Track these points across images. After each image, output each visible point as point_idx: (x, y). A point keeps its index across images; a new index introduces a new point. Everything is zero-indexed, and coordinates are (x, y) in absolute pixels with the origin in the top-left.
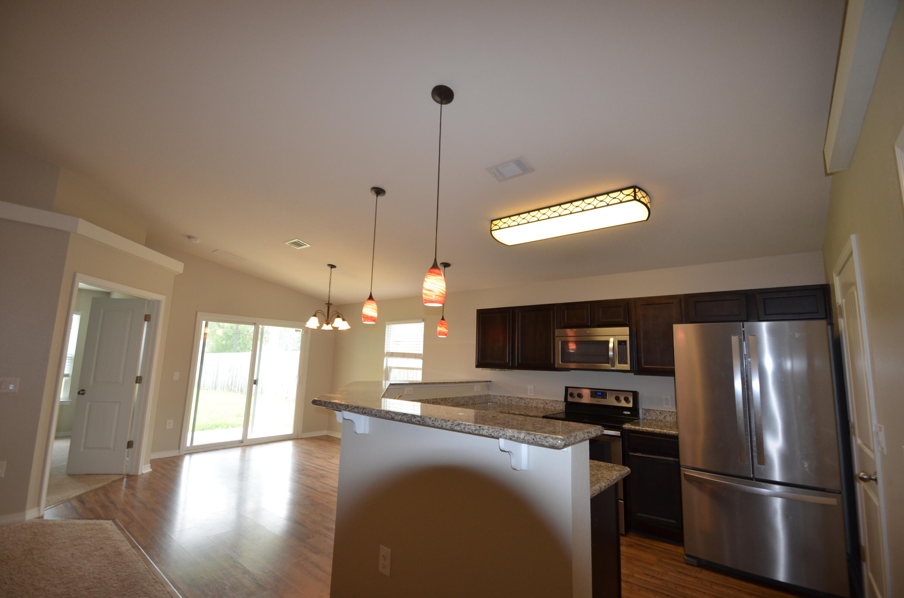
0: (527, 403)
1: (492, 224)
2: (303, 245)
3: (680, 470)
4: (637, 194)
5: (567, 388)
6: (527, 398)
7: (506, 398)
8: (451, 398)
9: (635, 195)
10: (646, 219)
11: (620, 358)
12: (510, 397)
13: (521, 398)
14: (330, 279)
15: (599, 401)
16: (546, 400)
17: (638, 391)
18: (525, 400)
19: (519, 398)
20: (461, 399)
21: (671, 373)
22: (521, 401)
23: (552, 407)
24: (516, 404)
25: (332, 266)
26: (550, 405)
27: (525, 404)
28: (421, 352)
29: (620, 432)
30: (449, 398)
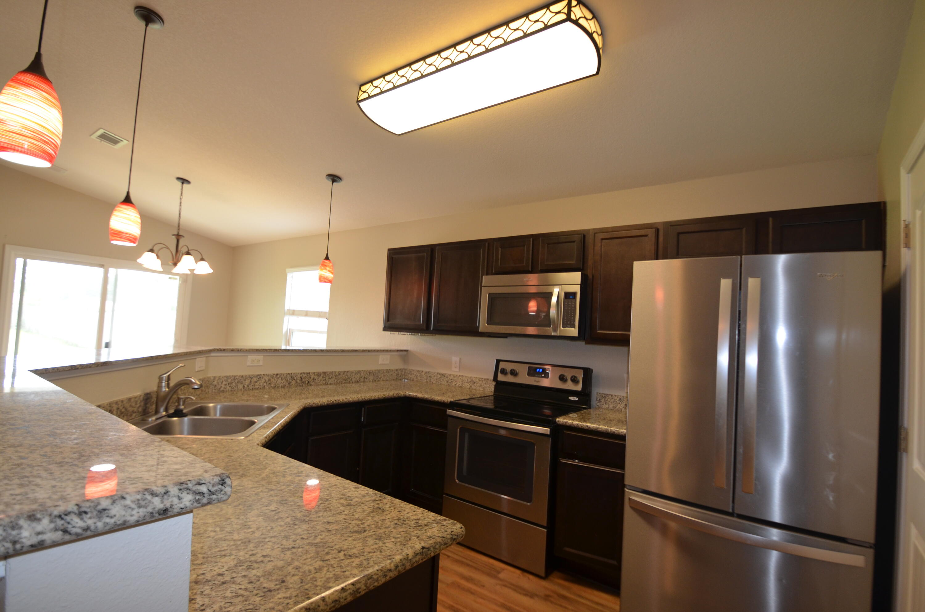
0: (450, 381)
1: (360, 91)
2: (119, 141)
3: (623, 492)
4: (572, 9)
5: (498, 362)
6: (450, 375)
7: (425, 374)
8: (335, 372)
9: (570, 11)
10: (595, 72)
11: (565, 319)
12: (429, 372)
13: (442, 375)
14: (181, 199)
15: (538, 382)
16: (474, 377)
17: (591, 367)
18: (447, 378)
19: (440, 374)
20: (353, 374)
21: (625, 341)
22: (442, 379)
23: (481, 388)
24: (436, 382)
25: (184, 181)
26: (478, 385)
27: (447, 382)
28: (327, 310)
29: (549, 429)
30: (332, 373)
